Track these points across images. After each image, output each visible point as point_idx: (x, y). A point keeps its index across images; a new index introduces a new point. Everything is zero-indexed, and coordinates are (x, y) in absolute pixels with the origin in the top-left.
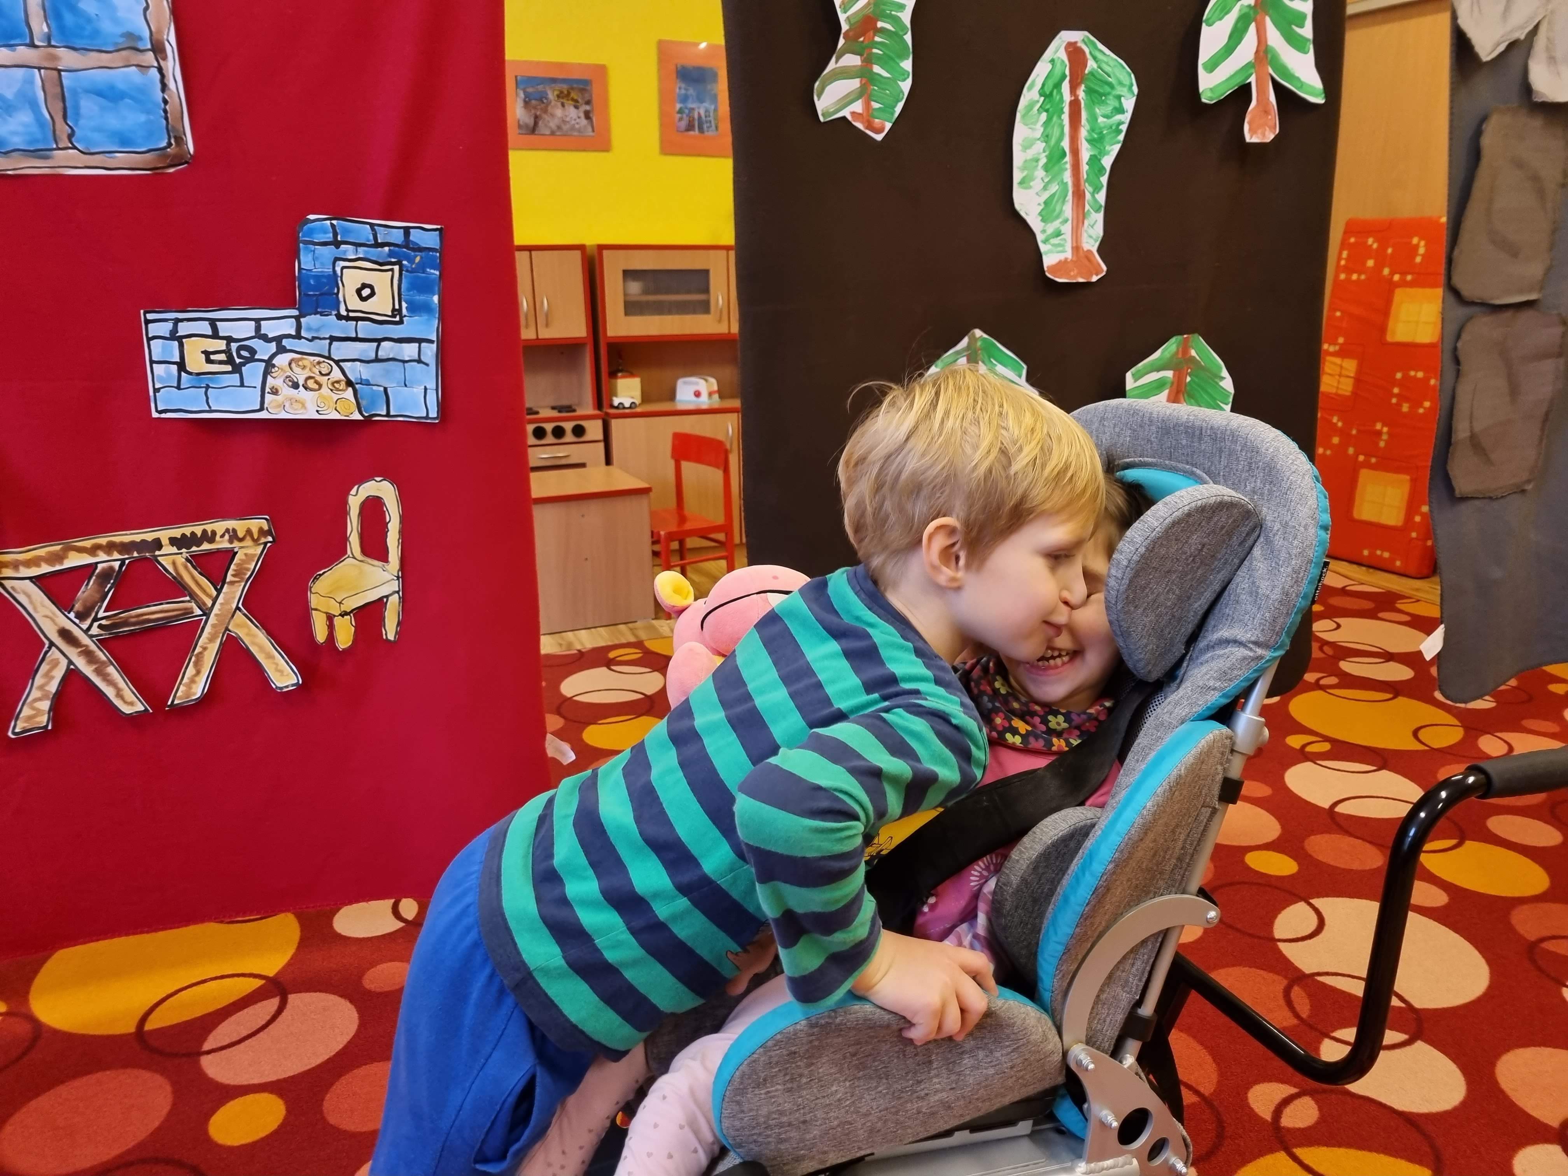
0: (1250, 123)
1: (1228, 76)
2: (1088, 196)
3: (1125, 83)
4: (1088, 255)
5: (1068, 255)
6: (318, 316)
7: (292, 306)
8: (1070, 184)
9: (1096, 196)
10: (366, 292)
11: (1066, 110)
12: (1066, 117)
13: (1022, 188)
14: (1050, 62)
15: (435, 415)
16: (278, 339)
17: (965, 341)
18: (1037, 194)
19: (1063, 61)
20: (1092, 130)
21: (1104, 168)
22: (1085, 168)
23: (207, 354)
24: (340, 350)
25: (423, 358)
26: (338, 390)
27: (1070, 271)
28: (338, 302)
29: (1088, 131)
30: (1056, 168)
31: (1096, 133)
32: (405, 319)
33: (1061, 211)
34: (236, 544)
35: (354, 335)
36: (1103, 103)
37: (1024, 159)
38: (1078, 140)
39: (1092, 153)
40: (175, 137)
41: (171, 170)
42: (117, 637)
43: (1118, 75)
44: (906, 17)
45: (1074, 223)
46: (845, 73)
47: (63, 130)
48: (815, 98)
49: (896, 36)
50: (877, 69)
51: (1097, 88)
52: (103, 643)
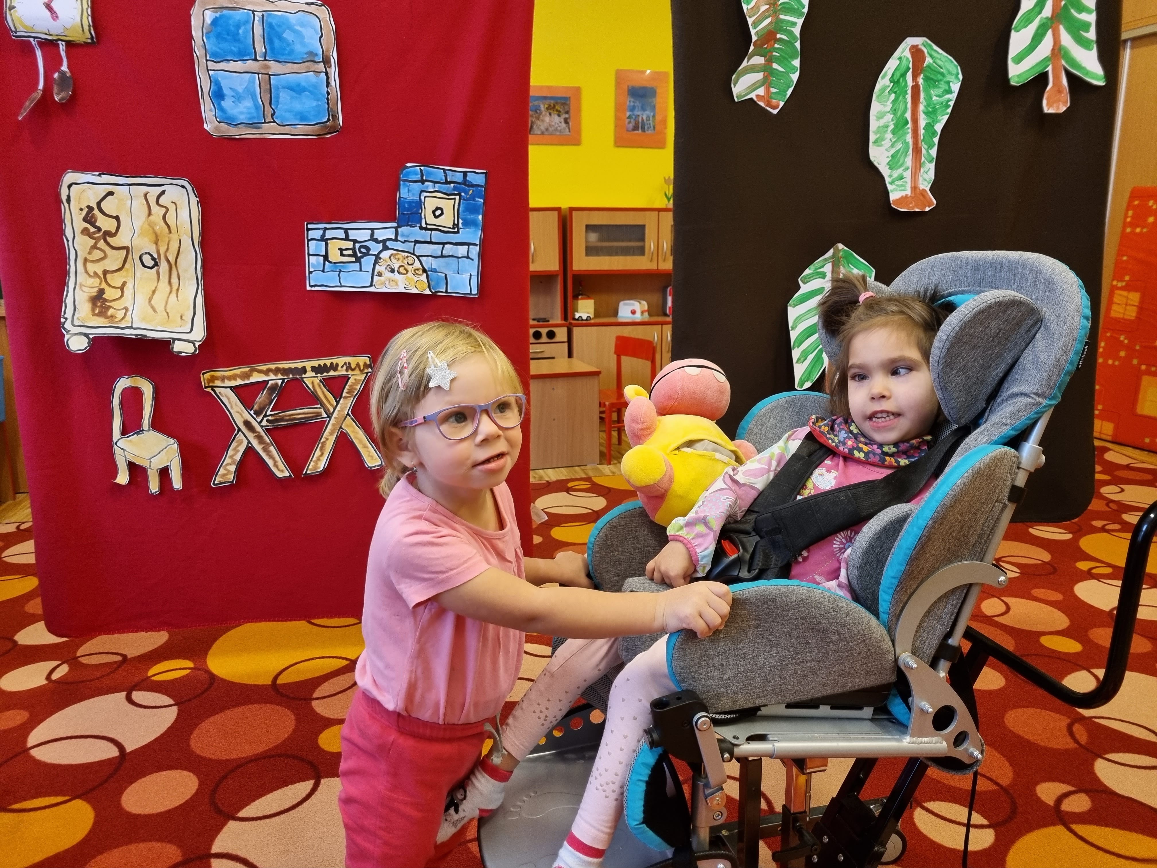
0: (1047, 99)
1: (1031, 66)
2: (924, 151)
3: (953, 73)
4: (923, 193)
5: (908, 192)
6: (409, 227)
7: (393, 220)
8: (911, 143)
9: (930, 151)
10: (438, 213)
11: (909, 92)
12: (909, 97)
13: (876, 146)
14: (898, 59)
15: (476, 292)
16: (384, 242)
17: (831, 252)
18: (886, 150)
19: (908, 58)
20: (928, 105)
21: (936, 131)
22: (922, 132)
23: (341, 250)
24: (421, 250)
25: (470, 256)
26: (417, 274)
27: (910, 204)
28: (421, 218)
29: (925, 106)
30: (901, 132)
31: (931, 108)
32: (460, 230)
33: (904, 162)
34: (350, 373)
35: (429, 240)
36: (937, 87)
37: (877, 126)
38: (917, 112)
39: (928, 122)
40: (332, 116)
41: (328, 136)
42: (277, 428)
43: (948, 67)
44: (797, 31)
45: (913, 170)
46: (753, 69)
47: (269, 111)
48: (732, 86)
49: (789, 44)
50: (775, 66)
51: (932, 77)
52: (268, 431)
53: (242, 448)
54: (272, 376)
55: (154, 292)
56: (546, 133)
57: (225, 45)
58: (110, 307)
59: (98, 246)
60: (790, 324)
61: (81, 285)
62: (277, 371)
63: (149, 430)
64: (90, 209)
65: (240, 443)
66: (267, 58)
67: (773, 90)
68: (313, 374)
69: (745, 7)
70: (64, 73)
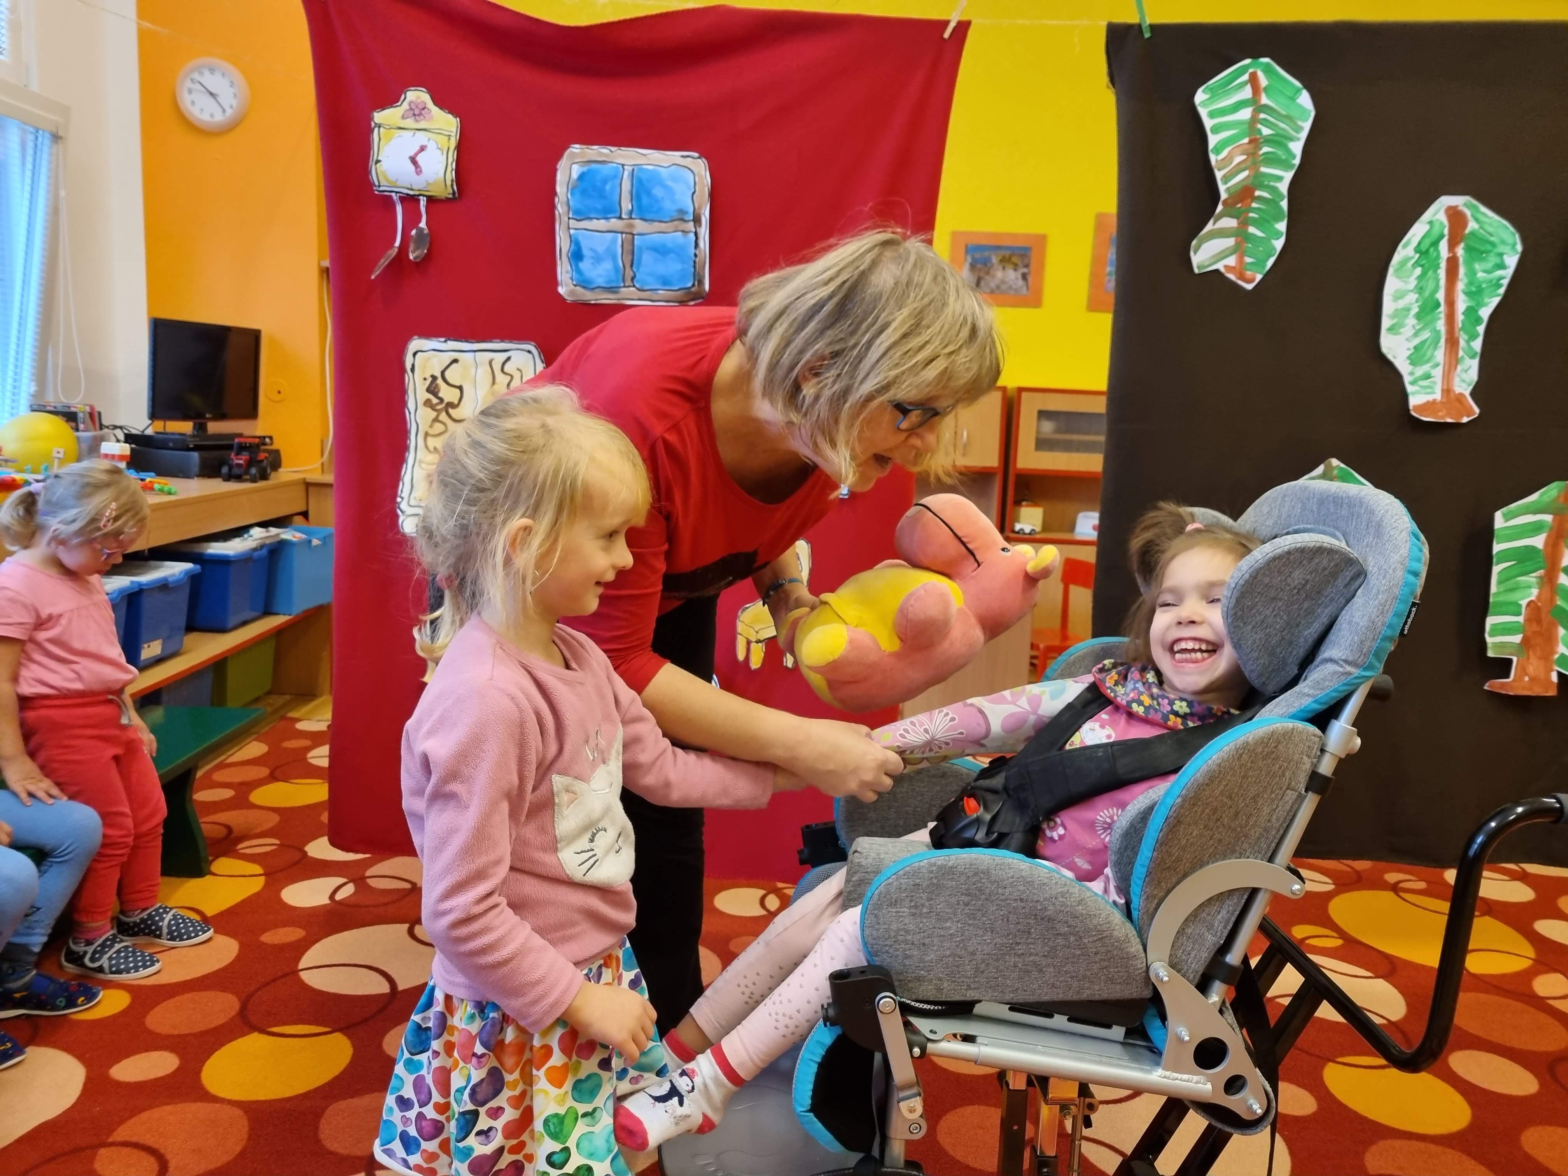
2: (1462, 343)
3: (1509, 242)
4: (1460, 396)
5: (1438, 396)
8: (1443, 332)
9: (1472, 344)
11: (1443, 265)
12: (1442, 273)
13: (1390, 334)
14: (1428, 222)
17: (1321, 469)
18: (1407, 339)
19: (1442, 223)
20: (1471, 283)
21: (1481, 318)
22: (1460, 318)
27: (1438, 412)
29: (1466, 285)
30: (1429, 317)
31: (1474, 287)
33: (1432, 356)
36: (1484, 259)
37: (1395, 308)
38: (1454, 292)
39: (1469, 305)
40: (698, 280)
43: (1501, 234)
44: (1283, 187)
45: (1447, 368)
46: (1221, 234)
47: (629, 273)
48: (1192, 253)
49: (1273, 203)
50: (1252, 230)
51: (1477, 246)
56: (998, 291)
57: (589, 202)
59: (439, 418)
61: (421, 462)
64: (434, 377)
66: (633, 216)
69: (1213, 158)
70: (422, 229)
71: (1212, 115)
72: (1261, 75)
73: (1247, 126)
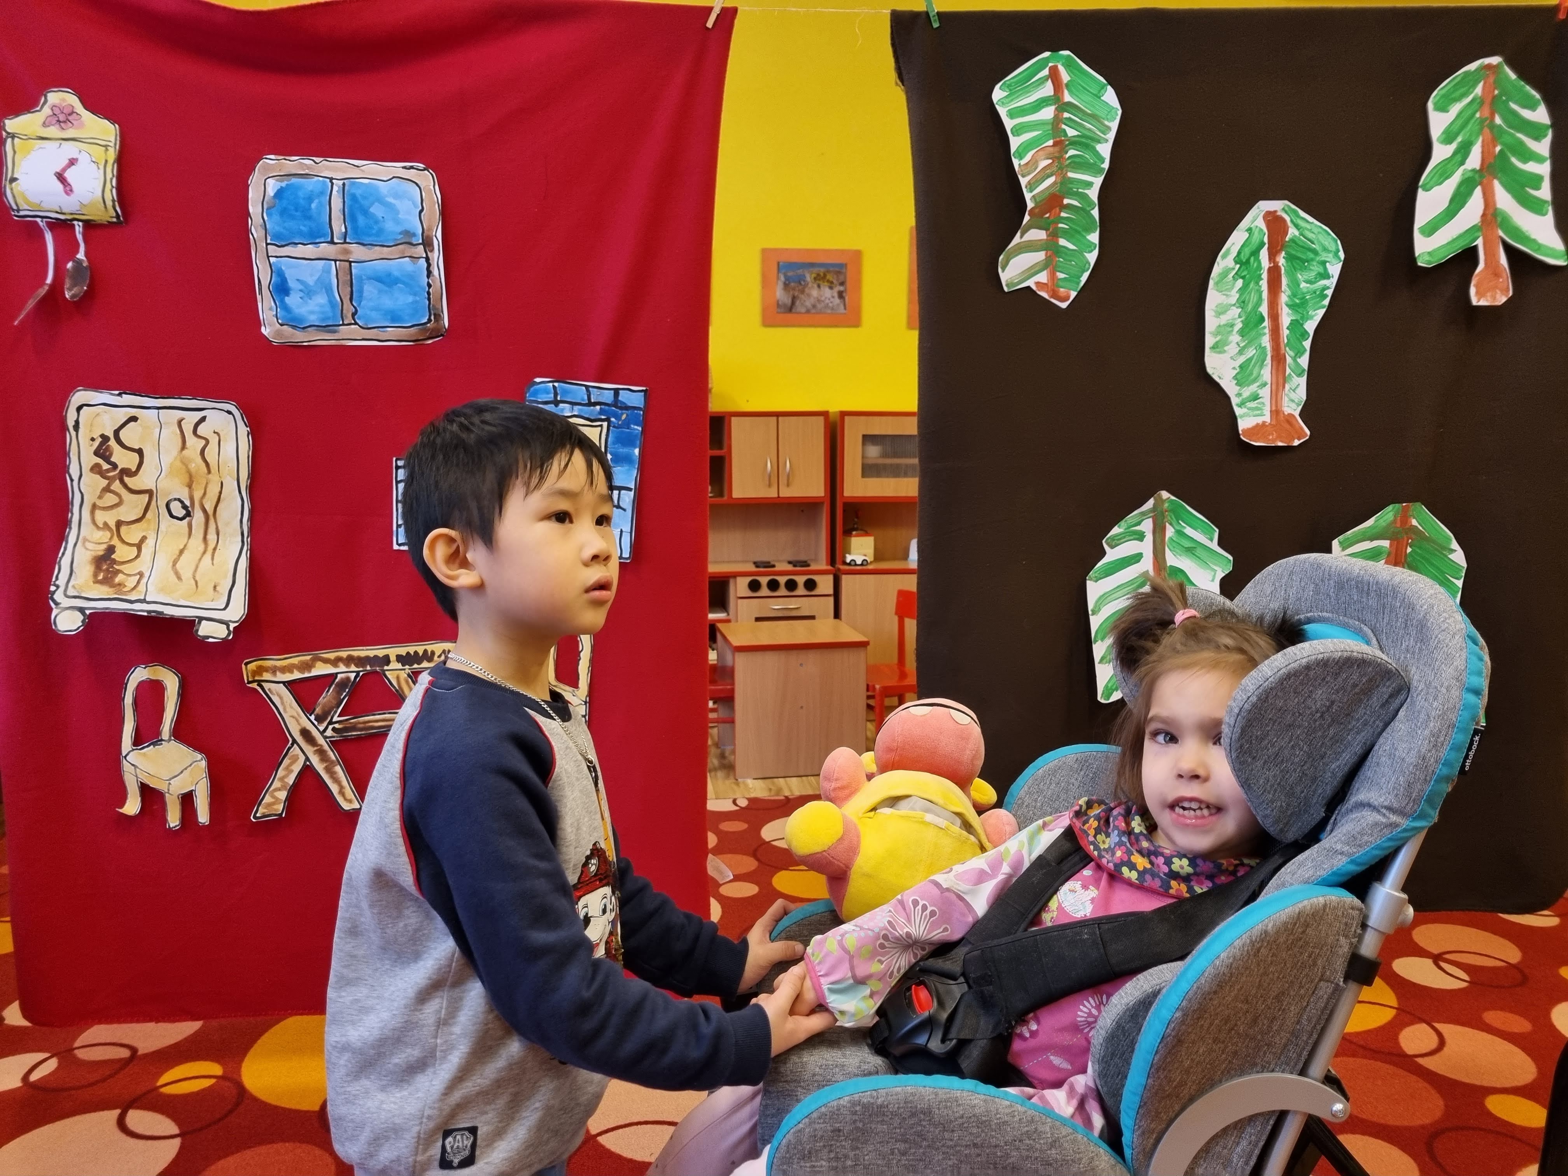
0: (1476, 286)
1: (1450, 239)
2: (1289, 360)
3: (1330, 249)
4: (1290, 418)
5: (1267, 418)
8: (1269, 349)
9: (1298, 360)
11: (1265, 276)
12: (1264, 284)
13: (1214, 352)
14: (1247, 230)
15: (628, 556)
17: (1150, 503)
18: (1232, 358)
19: (1261, 230)
20: (1294, 295)
21: (1306, 332)
22: (1285, 332)
25: (621, 504)
27: (1269, 435)
29: (1289, 296)
30: (1253, 333)
31: (1298, 299)
33: (1259, 375)
36: (1304, 269)
37: (1218, 325)
38: (1277, 305)
39: (1294, 318)
40: (435, 315)
41: (430, 342)
42: (346, 740)
43: (1323, 242)
44: (1093, 194)
45: (1274, 387)
46: (1030, 247)
47: (348, 309)
48: (1000, 270)
49: (1083, 212)
50: (1062, 242)
51: (1299, 255)
52: (334, 744)
53: (297, 768)
54: (342, 668)
55: (181, 552)
56: (813, 311)
57: (292, 224)
58: (118, 572)
59: (112, 488)
60: (1090, 606)
61: (85, 540)
62: (349, 660)
63: (170, 740)
64: (105, 438)
65: (295, 759)
66: (348, 240)
67: (1061, 276)
68: (399, 666)
69: (1016, 162)
70: (79, 262)
71: (1012, 114)
72: (1061, 68)
73: (1050, 127)
